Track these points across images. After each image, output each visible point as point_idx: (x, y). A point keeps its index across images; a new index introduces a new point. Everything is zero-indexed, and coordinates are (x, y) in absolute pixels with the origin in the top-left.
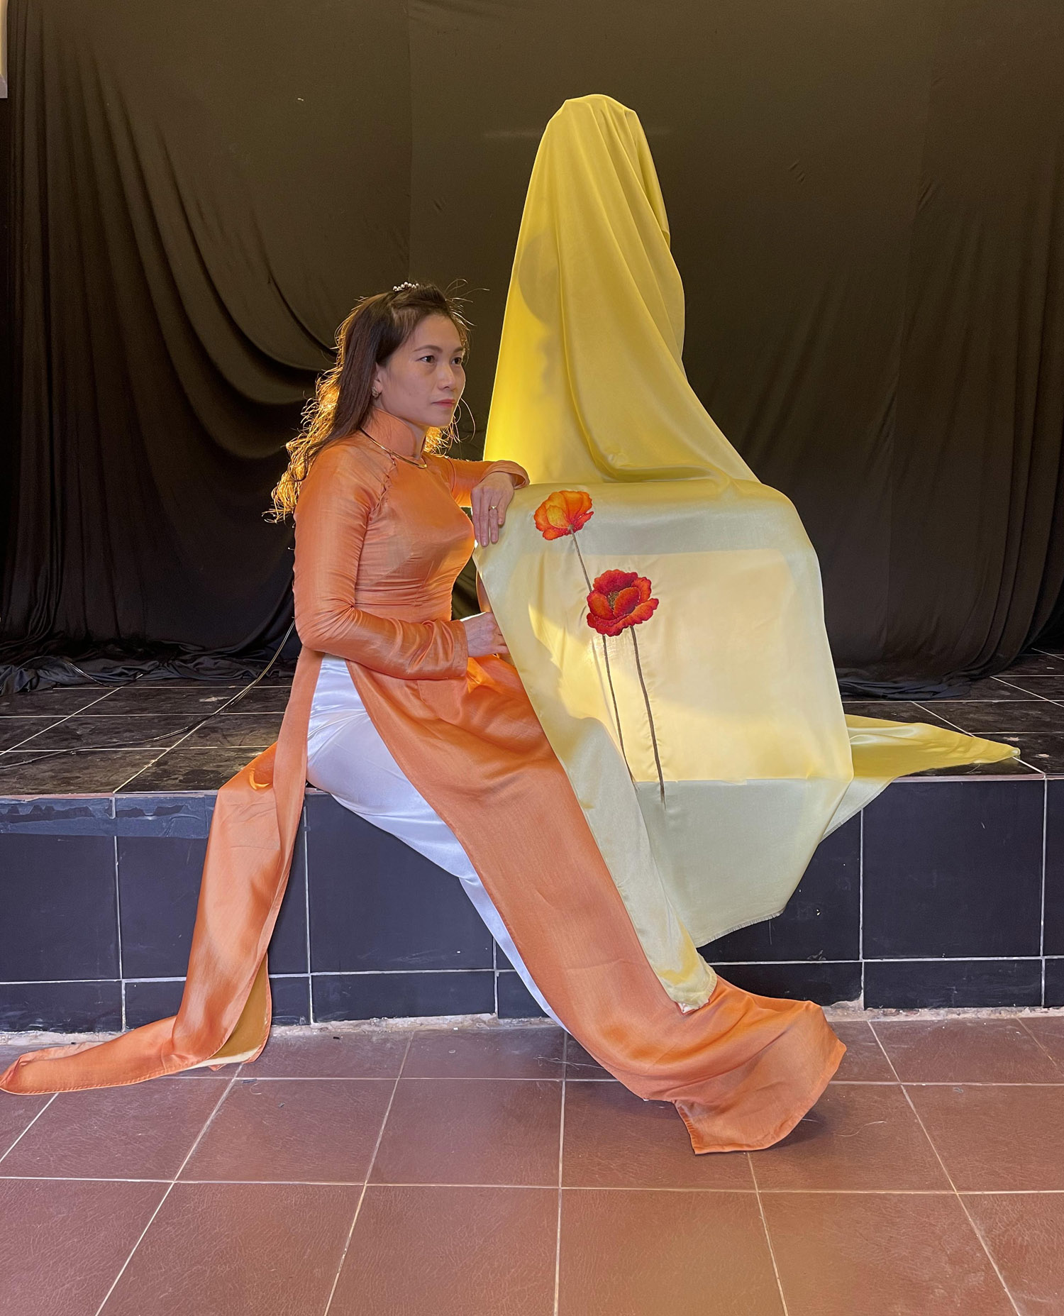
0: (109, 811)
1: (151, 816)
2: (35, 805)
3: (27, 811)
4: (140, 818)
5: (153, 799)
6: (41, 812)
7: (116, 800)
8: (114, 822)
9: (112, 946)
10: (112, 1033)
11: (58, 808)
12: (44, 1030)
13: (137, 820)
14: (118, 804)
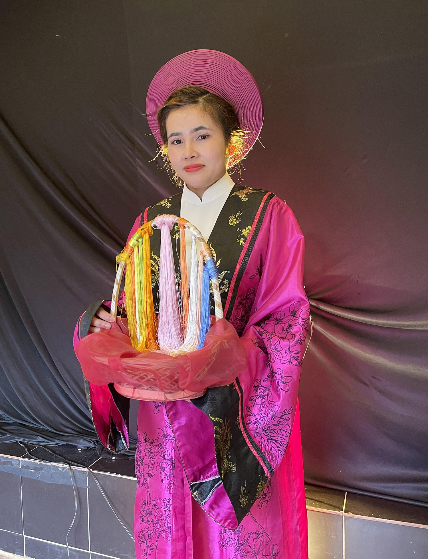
1: (32, 470)
4: (29, 470)
9: (20, 521)
10: (21, 556)
13: (28, 471)
14: (22, 462)
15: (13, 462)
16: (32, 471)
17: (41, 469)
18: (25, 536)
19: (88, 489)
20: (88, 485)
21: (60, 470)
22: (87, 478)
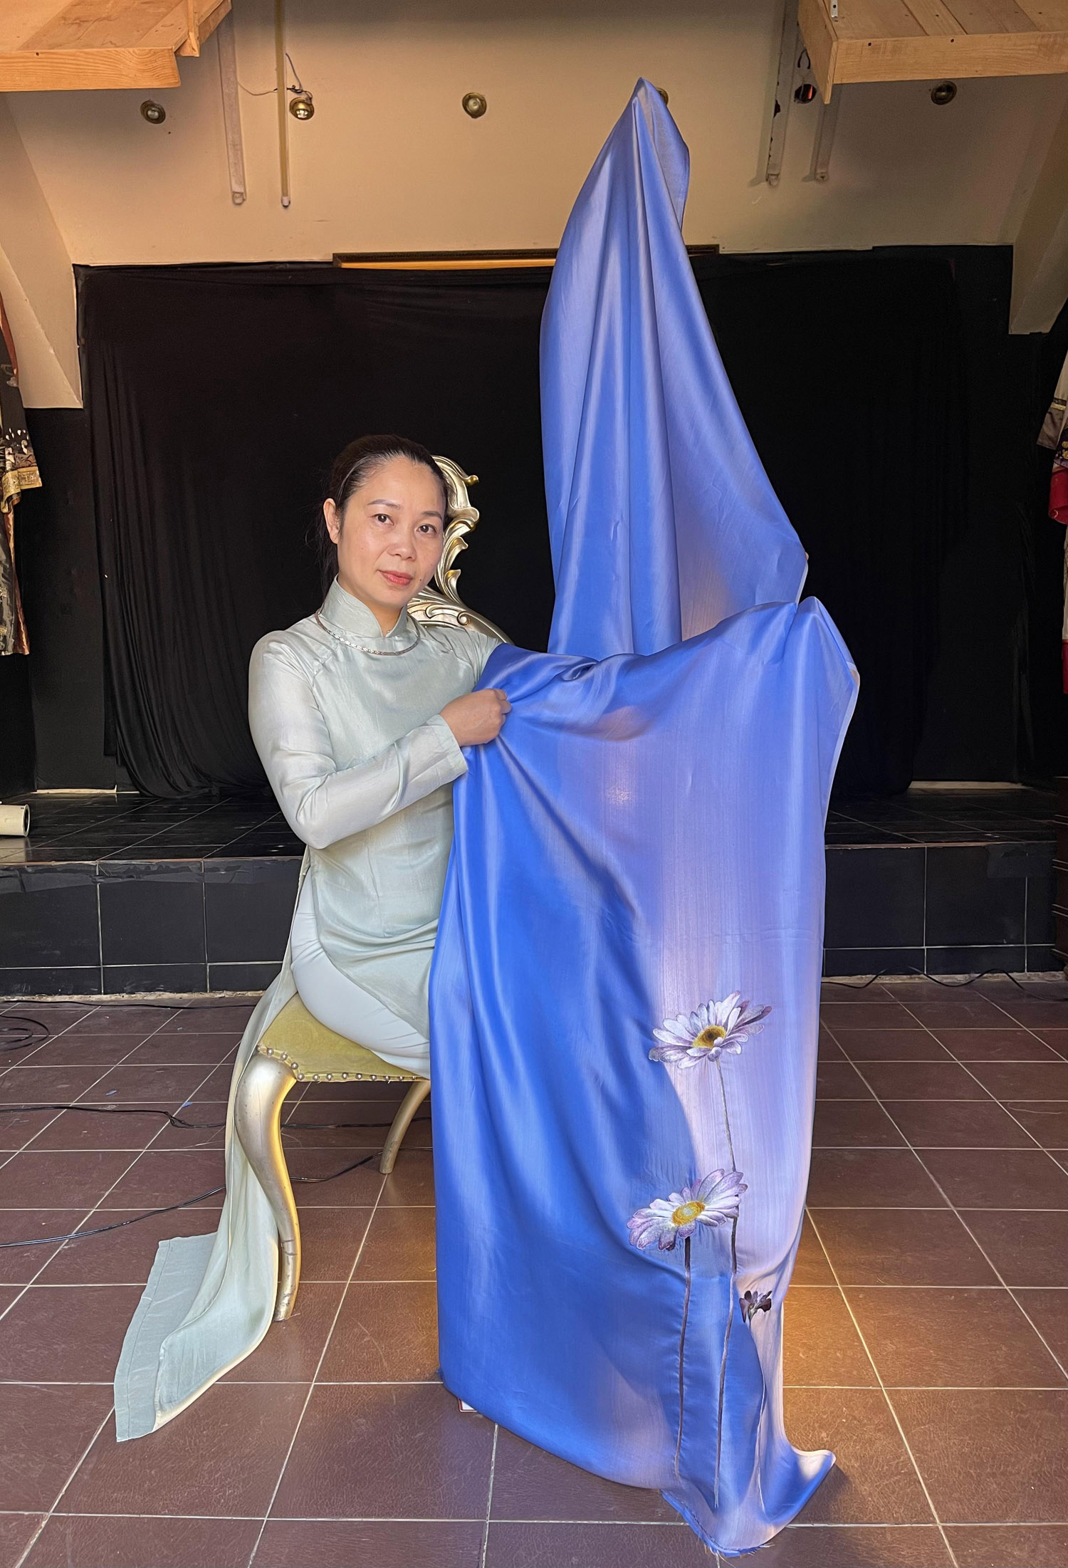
0: (200, 868)
2: (160, 865)
3: (155, 868)
5: (225, 862)
6: (162, 870)
7: (204, 862)
8: (203, 875)
11: (172, 867)
12: (165, 991)
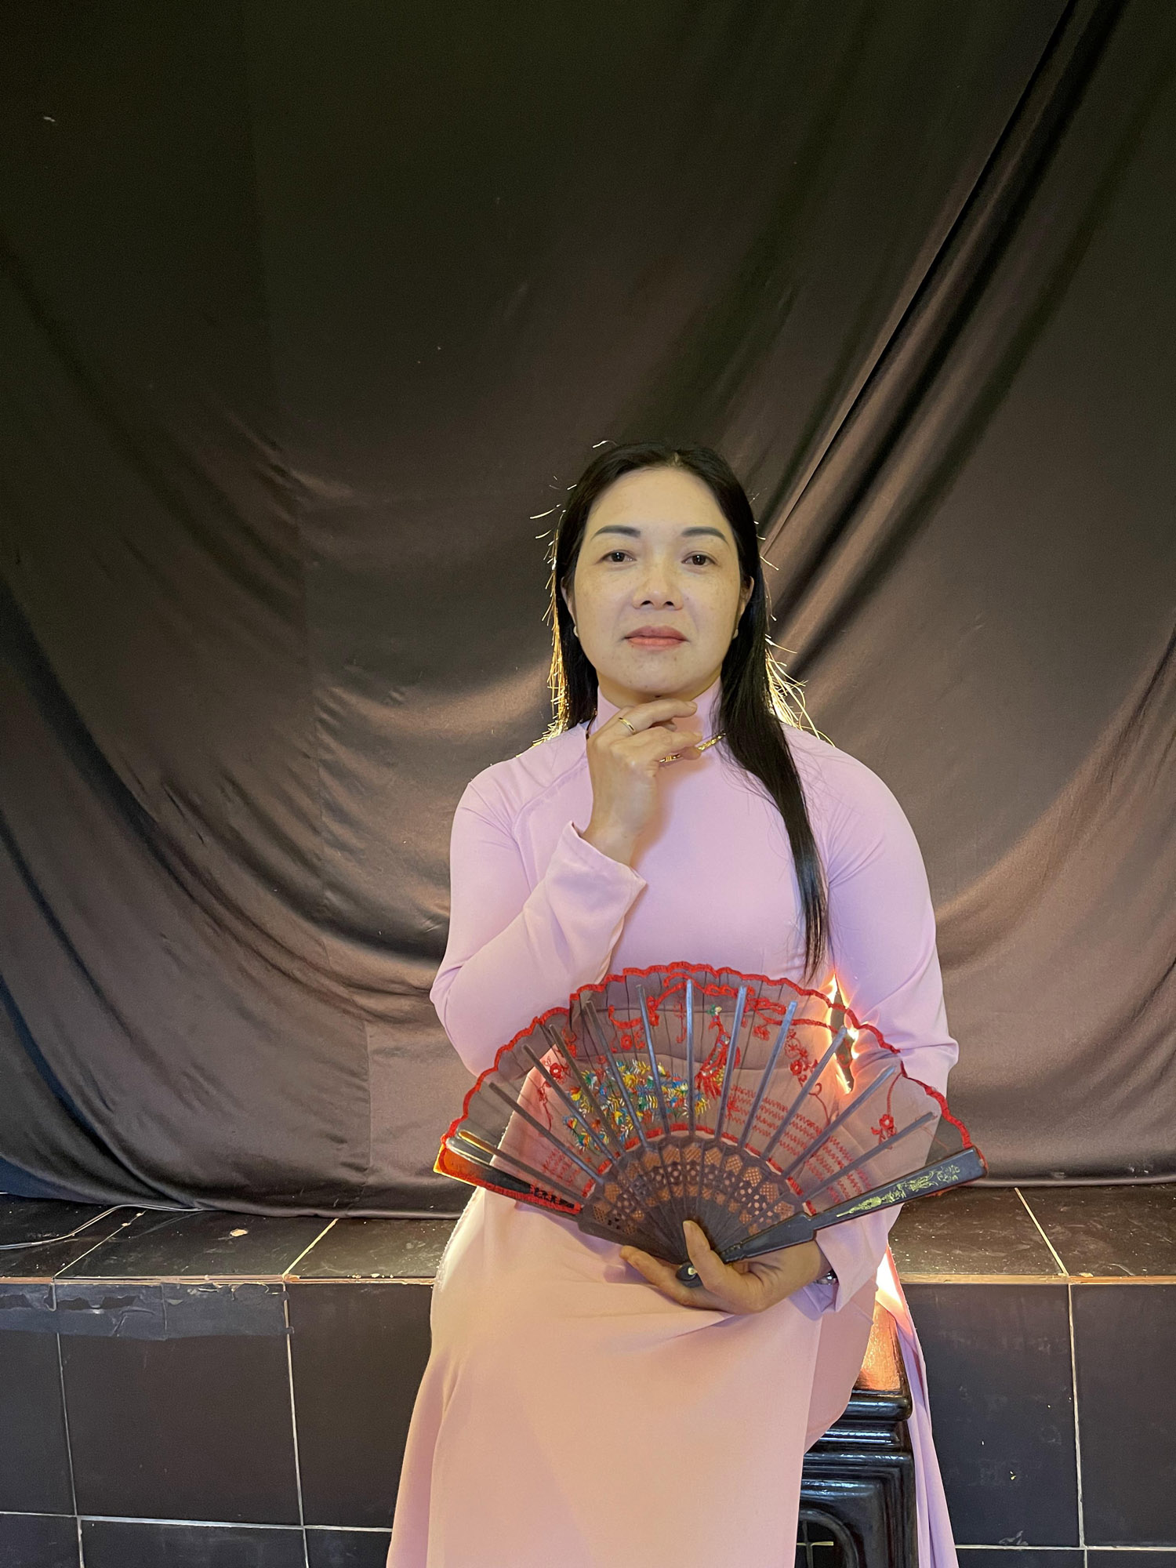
0: (49, 1301)
1: (98, 1309)
4: (84, 1311)
5: (98, 1288)
7: (56, 1285)
8: (55, 1316)
9: (63, 1473)
13: (82, 1314)
14: (59, 1291)
15: (28, 1296)
16: (97, 1312)
17: (129, 1301)
18: (80, 1519)
19: (288, 1335)
20: (287, 1326)
21: (194, 1295)
22: (286, 1301)
